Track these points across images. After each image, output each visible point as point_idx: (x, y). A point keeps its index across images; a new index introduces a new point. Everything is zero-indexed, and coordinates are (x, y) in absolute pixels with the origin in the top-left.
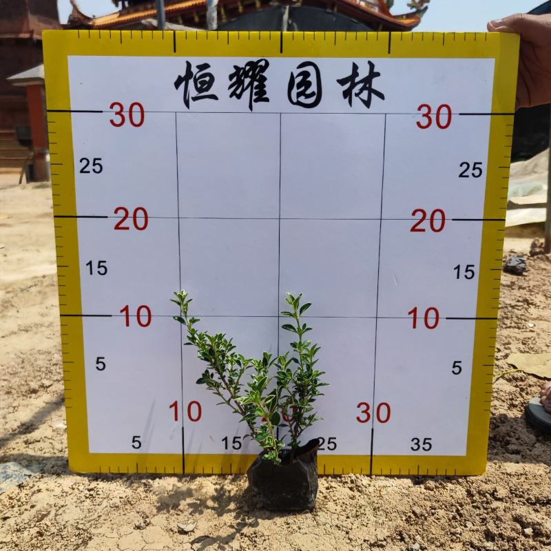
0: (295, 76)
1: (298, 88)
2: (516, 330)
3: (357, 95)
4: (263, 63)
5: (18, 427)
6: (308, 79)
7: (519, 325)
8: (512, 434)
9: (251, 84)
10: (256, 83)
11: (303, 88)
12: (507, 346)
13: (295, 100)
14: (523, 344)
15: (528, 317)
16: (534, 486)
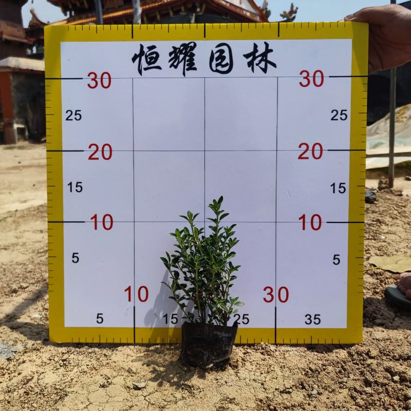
2: (373, 241)
7: (375, 237)
8: (378, 312)
12: (367, 252)
14: (379, 250)
15: (381, 232)
16: (397, 347)
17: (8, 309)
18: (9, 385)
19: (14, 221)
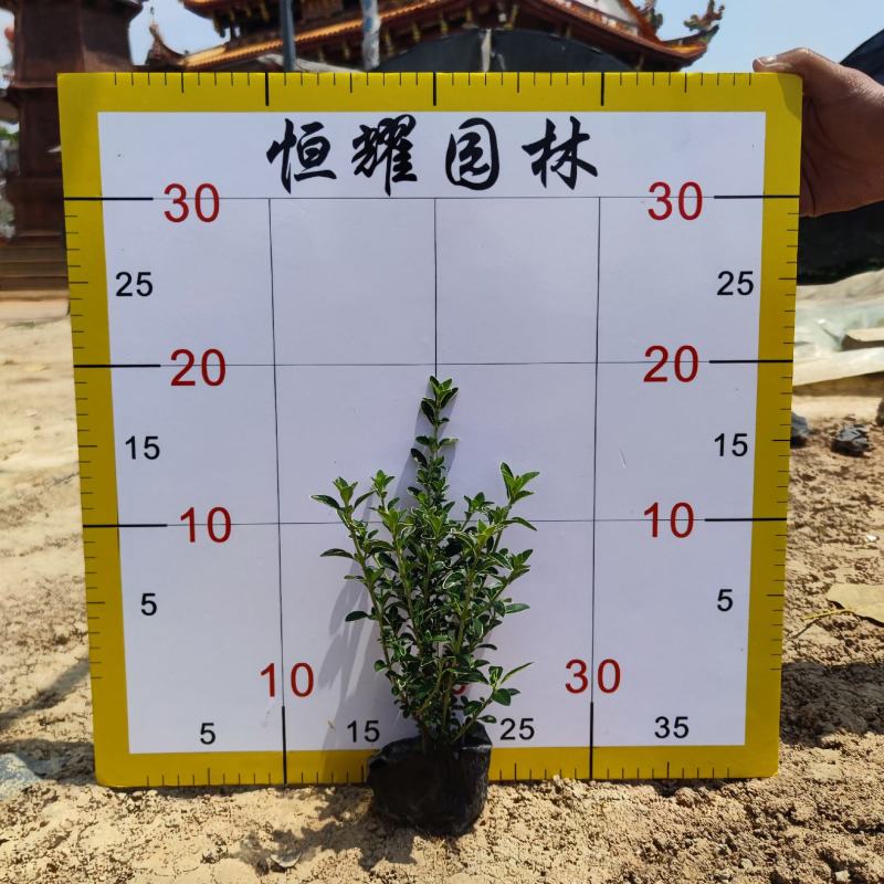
0: (456, 140)
1: (462, 159)
2: (847, 546)
3: (554, 169)
4: (406, 121)
5: (33, 697)
6: (477, 145)
7: (852, 537)
8: (829, 716)
9: (387, 153)
10: (395, 152)
11: (469, 159)
12: (828, 572)
13: (457, 177)
14: (858, 568)
15: (867, 525)
18: (19, 847)
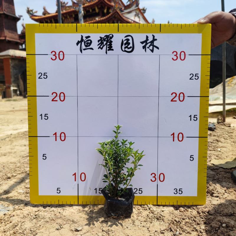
0: (124, 40)
1: (125, 45)
3: (148, 48)
4: (111, 36)
6: (129, 42)
7: (215, 149)
9: (106, 44)
11: (127, 45)
12: (210, 157)
13: (124, 50)
14: (217, 156)
15: (218, 147)
16: (225, 209)
17: (5, 187)
18: (4, 228)
19: (10, 140)
